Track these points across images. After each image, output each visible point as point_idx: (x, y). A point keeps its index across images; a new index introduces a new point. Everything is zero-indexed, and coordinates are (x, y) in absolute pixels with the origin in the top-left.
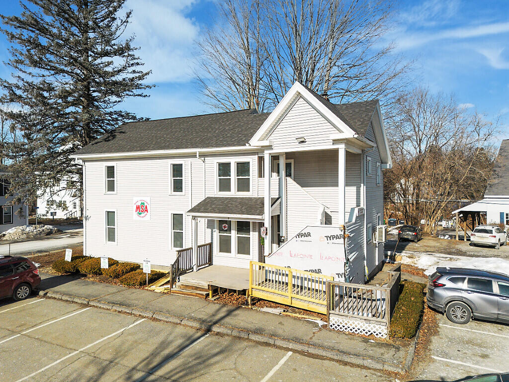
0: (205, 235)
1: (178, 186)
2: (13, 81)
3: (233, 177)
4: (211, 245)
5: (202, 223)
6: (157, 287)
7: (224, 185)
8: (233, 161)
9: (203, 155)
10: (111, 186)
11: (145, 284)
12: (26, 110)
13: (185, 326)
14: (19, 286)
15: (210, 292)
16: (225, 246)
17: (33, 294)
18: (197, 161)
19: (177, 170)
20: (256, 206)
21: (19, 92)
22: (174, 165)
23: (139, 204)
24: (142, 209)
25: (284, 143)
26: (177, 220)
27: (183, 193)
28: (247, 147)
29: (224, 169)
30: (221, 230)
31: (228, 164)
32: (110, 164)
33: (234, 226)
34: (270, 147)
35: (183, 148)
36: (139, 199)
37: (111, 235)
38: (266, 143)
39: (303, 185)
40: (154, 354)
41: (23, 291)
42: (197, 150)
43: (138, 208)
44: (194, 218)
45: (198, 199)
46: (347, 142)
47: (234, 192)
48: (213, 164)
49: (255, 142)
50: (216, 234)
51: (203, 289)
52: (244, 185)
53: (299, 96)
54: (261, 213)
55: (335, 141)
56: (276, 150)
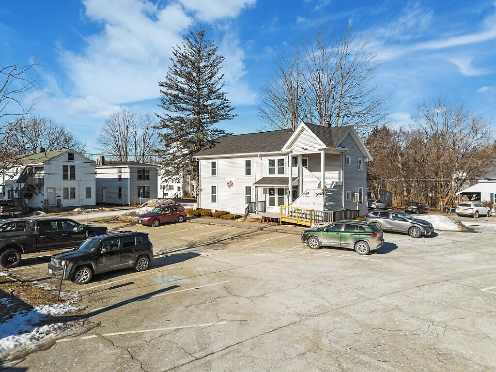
0: (262, 197)
1: (248, 172)
2: (164, 116)
3: (276, 167)
4: (265, 202)
5: (261, 190)
6: (239, 220)
7: (271, 171)
8: (276, 158)
9: (261, 156)
10: (214, 173)
11: (233, 219)
12: (170, 131)
13: (252, 229)
14: (179, 217)
15: (263, 220)
16: (272, 203)
17: (184, 221)
18: (258, 159)
19: (248, 164)
20: (285, 181)
21: (168, 123)
22: (247, 161)
23: (229, 182)
24: (230, 184)
25: (297, 150)
26: (248, 189)
27: (251, 176)
28: (280, 152)
29: (271, 163)
30: (270, 194)
31: (273, 161)
32: (214, 161)
33: (276, 191)
34: (291, 152)
35: (251, 152)
36: (228, 179)
37: (214, 199)
38: (289, 150)
39: (310, 171)
40: (242, 232)
41: (181, 219)
42: (258, 153)
43: (228, 184)
44: (256, 187)
45: (259, 178)
46: (324, 149)
47: (276, 175)
48: (266, 160)
49: (284, 150)
50: (268, 196)
51: (260, 219)
52: (281, 171)
53: (303, 129)
54: (288, 183)
55: (319, 150)
56: (295, 153)
